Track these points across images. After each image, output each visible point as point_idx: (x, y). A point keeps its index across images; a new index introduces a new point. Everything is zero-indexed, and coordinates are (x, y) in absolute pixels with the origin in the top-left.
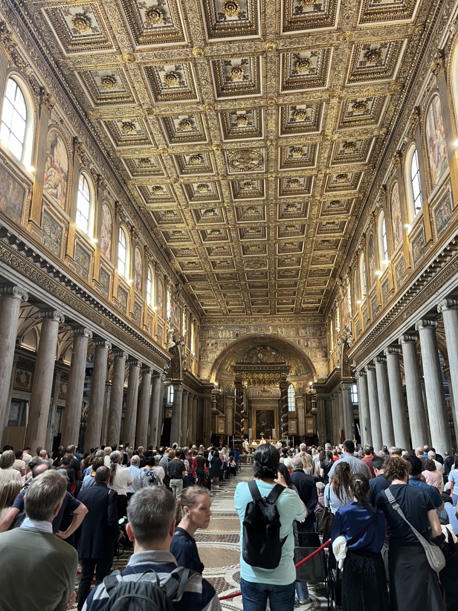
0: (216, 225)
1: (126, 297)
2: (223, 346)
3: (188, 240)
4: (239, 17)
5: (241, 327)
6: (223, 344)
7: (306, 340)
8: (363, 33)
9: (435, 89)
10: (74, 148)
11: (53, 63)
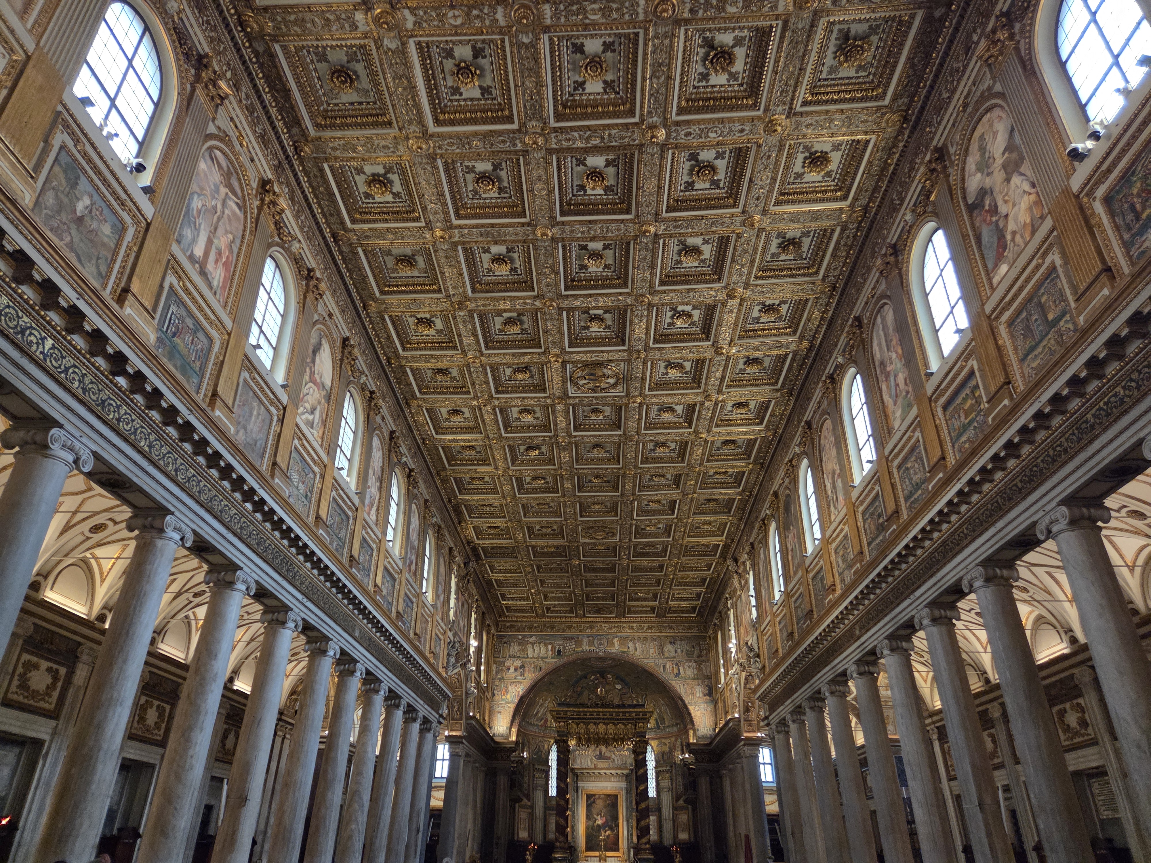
0: (542, 469)
1: (393, 586)
2: (535, 672)
3: (494, 491)
4: (605, 191)
5: (565, 638)
6: (535, 668)
7: (677, 664)
8: (778, 218)
9: (883, 296)
10: (343, 352)
11: (328, 235)
